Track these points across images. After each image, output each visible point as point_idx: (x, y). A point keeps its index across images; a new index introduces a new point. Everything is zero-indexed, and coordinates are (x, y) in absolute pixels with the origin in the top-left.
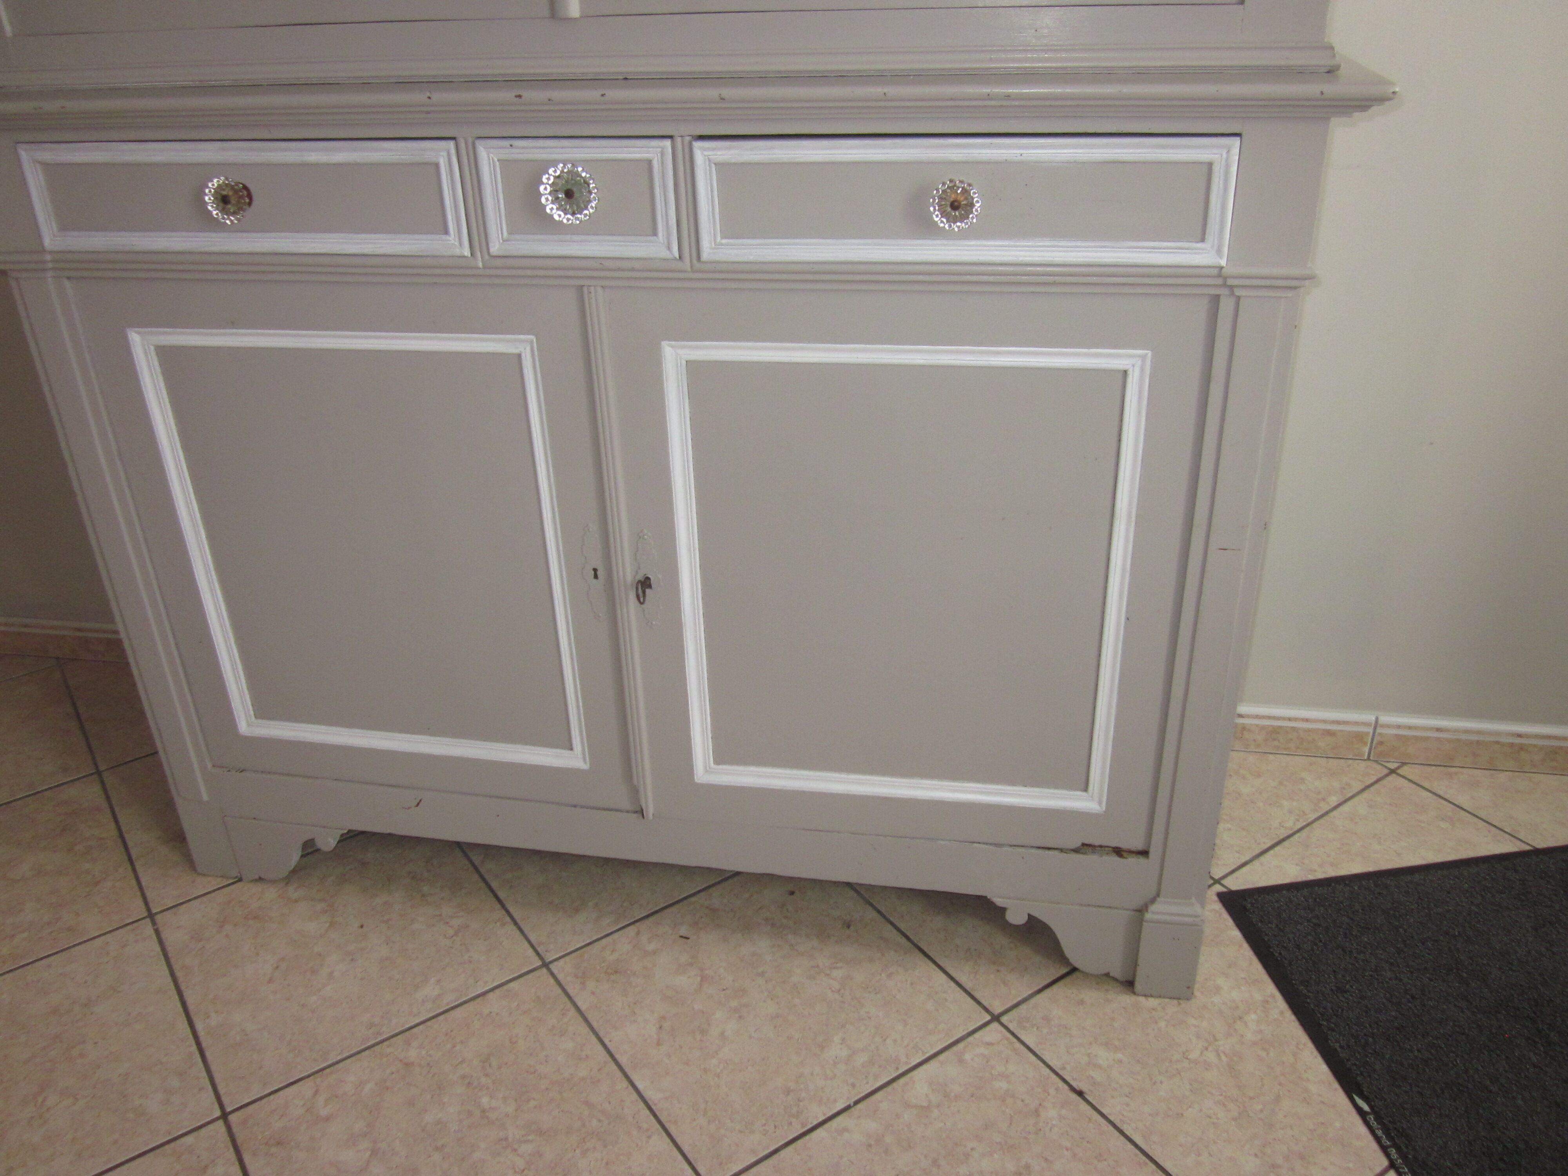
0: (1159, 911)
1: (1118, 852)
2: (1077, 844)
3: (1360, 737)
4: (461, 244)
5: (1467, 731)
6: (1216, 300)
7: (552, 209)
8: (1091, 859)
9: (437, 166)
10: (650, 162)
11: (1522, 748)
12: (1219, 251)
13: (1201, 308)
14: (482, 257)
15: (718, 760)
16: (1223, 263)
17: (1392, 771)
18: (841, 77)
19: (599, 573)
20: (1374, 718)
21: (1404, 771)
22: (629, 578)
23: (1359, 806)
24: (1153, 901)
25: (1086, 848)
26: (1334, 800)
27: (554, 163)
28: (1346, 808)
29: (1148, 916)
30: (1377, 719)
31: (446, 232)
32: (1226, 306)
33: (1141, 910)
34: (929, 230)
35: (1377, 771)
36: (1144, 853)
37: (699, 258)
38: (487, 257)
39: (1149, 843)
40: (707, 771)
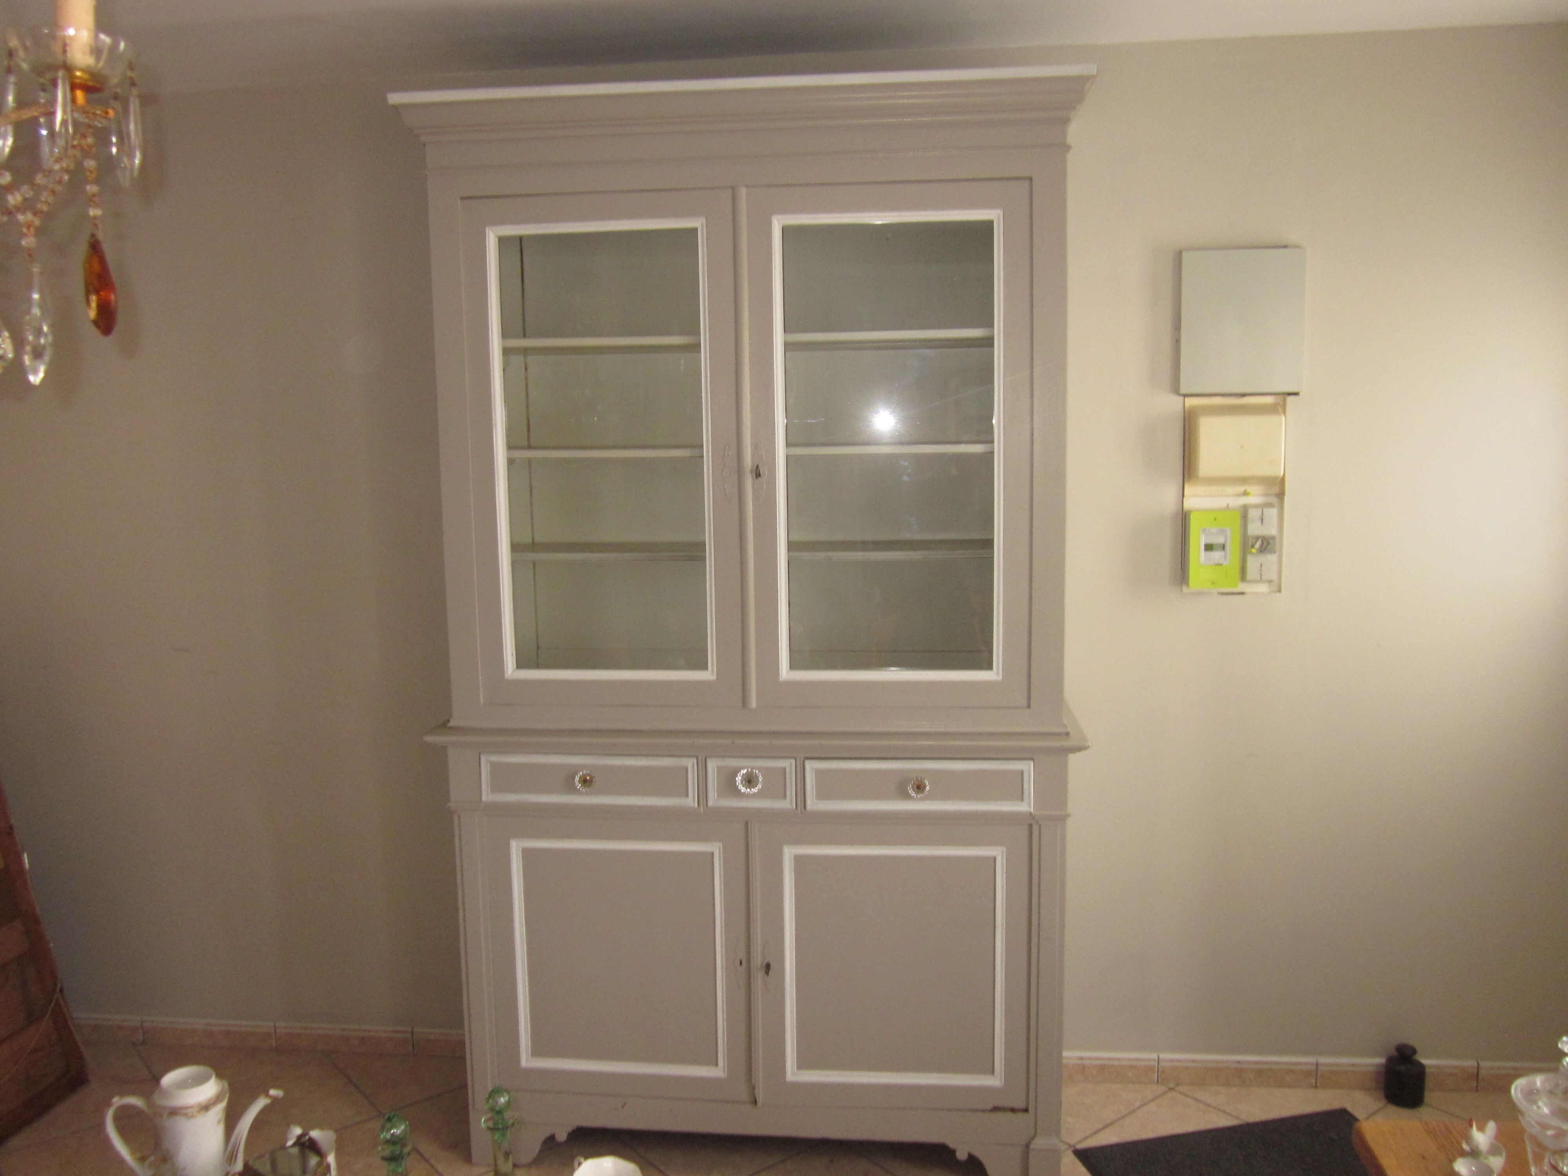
0: (1038, 1143)
1: (1013, 1110)
2: (990, 1106)
3: (1151, 1068)
4: (694, 801)
5: (1209, 1061)
6: (1031, 826)
7: (741, 787)
8: (1000, 1116)
9: (687, 769)
10: (785, 769)
11: (1241, 1070)
12: (1030, 806)
13: (1025, 831)
14: (703, 808)
15: (799, 1067)
16: (1032, 810)
17: (1171, 1089)
18: (868, 735)
19: (743, 963)
20: (1157, 1056)
21: (1180, 1088)
22: (759, 964)
23: (1152, 1107)
24: (1033, 1138)
25: (996, 1109)
26: (1137, 1104)
27: (743, 768)
28: (1145, 1109)
29: (1032, 1146)
30: (1158, 1057)
31: (687, 796)
32: (1035, 829)
33: (1027, 1146)
34: (906, 796)
35: (1161, 1089)
36: (1026, 1110)
37: (805, 807)
38: (705, 807)
39: (1028, 1103)
40: (793, 1074)
